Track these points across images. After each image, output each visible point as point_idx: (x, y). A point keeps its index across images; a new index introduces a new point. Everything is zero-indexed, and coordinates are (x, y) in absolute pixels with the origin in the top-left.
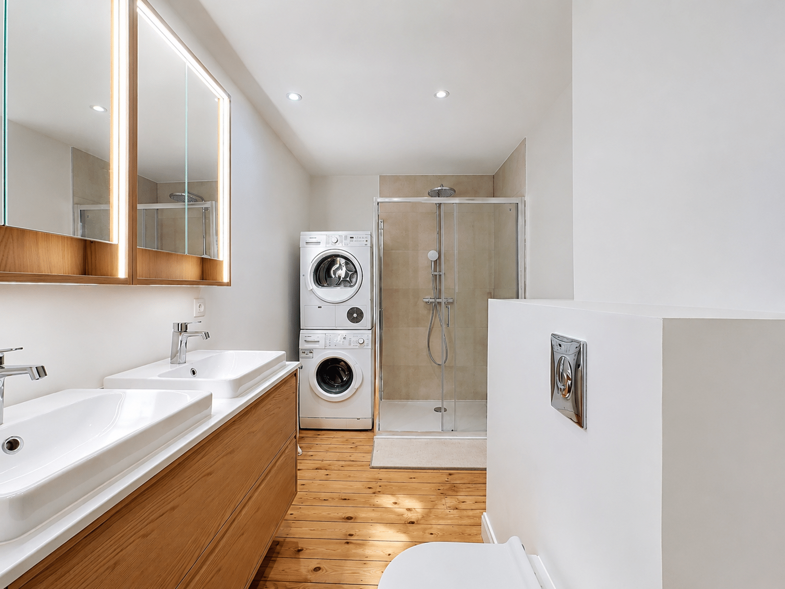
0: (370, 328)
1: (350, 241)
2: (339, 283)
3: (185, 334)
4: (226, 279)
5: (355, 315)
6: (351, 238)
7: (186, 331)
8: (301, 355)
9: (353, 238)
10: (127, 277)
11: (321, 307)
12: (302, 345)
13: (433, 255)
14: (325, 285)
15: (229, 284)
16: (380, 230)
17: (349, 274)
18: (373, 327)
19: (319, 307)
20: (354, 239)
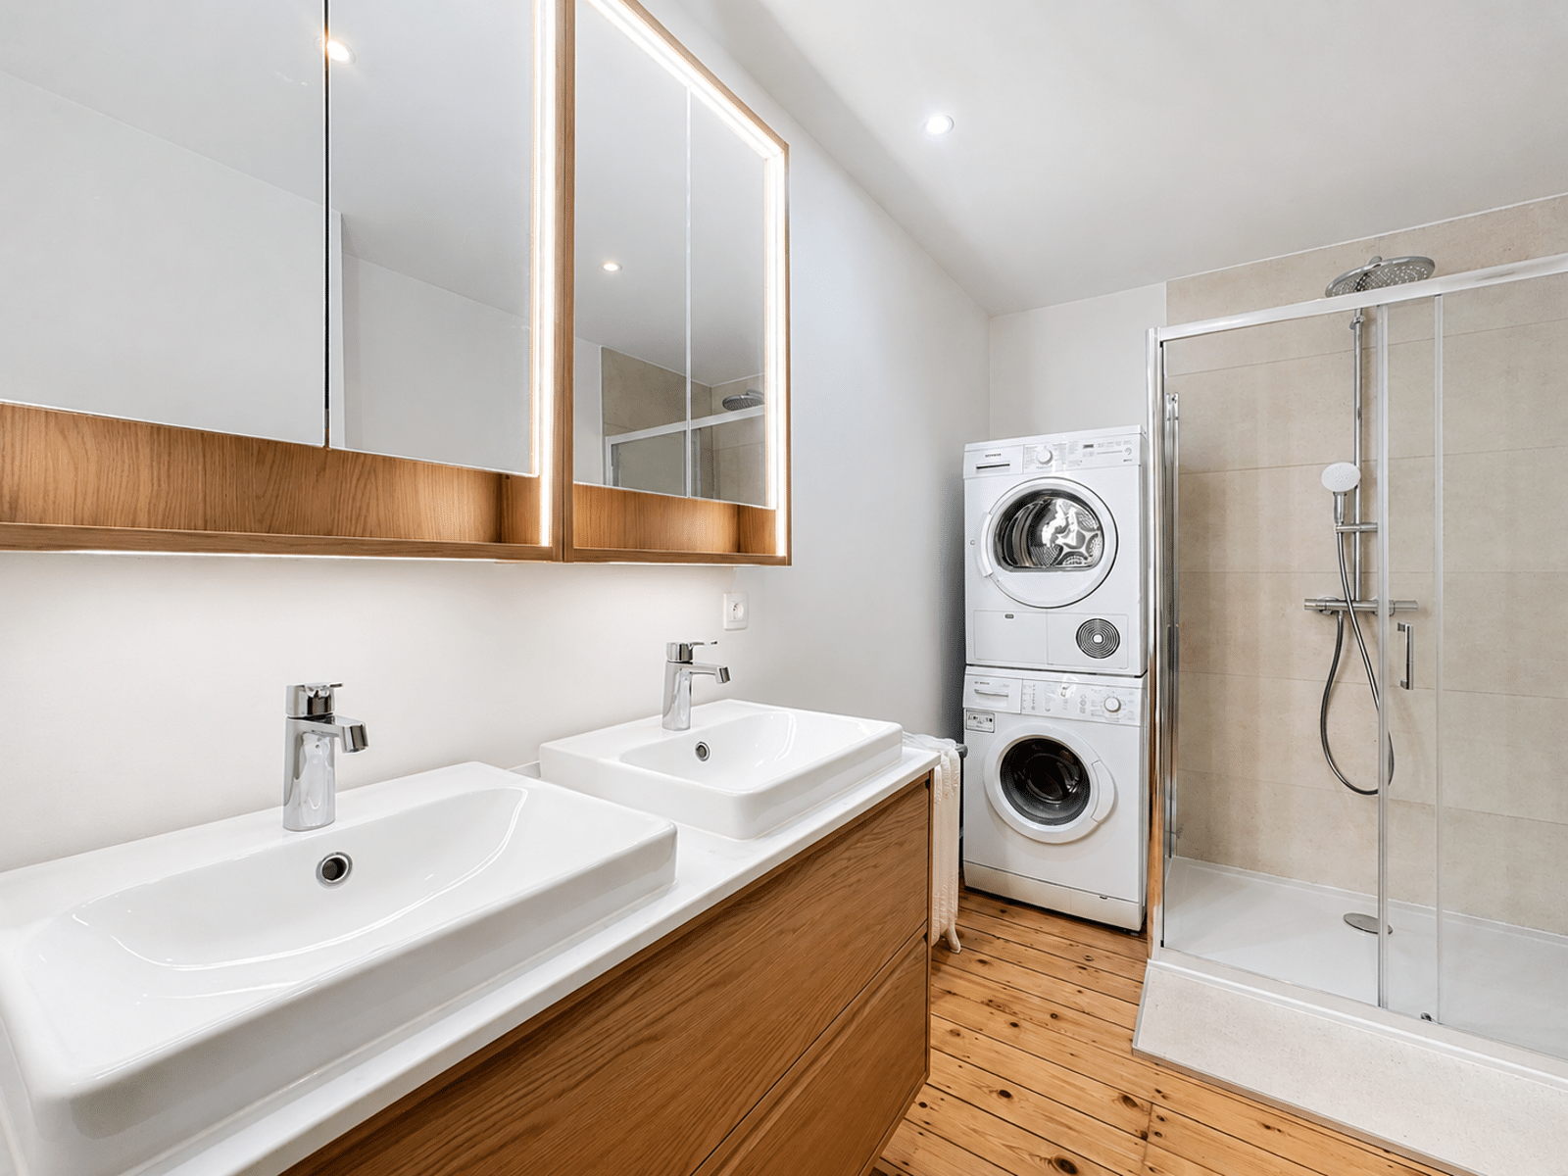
0: (1139, 674)
1: (1084, 456)
2: (1059, 560)
3: (687, 668)
4: (781, 551)
5: (1098, 638)
6: (1086, 446)
7: (688, 662)
8: (968, 723)
9: (1092, 446)
10: (551, 545)
11: (1012, 617)
12: (970, 701)
13: (1343, 475)
14: (1027, 565)
15: (787, 561)
16: (1167, 423)
17: (1084, 537)
18: (1146, 671)
19: (1007, 616)
20: (1095, 450)
